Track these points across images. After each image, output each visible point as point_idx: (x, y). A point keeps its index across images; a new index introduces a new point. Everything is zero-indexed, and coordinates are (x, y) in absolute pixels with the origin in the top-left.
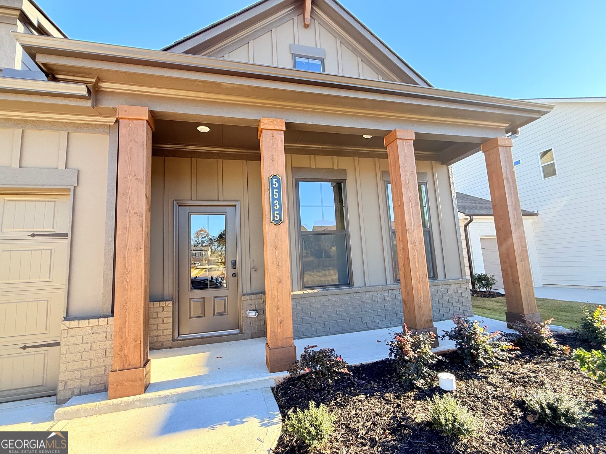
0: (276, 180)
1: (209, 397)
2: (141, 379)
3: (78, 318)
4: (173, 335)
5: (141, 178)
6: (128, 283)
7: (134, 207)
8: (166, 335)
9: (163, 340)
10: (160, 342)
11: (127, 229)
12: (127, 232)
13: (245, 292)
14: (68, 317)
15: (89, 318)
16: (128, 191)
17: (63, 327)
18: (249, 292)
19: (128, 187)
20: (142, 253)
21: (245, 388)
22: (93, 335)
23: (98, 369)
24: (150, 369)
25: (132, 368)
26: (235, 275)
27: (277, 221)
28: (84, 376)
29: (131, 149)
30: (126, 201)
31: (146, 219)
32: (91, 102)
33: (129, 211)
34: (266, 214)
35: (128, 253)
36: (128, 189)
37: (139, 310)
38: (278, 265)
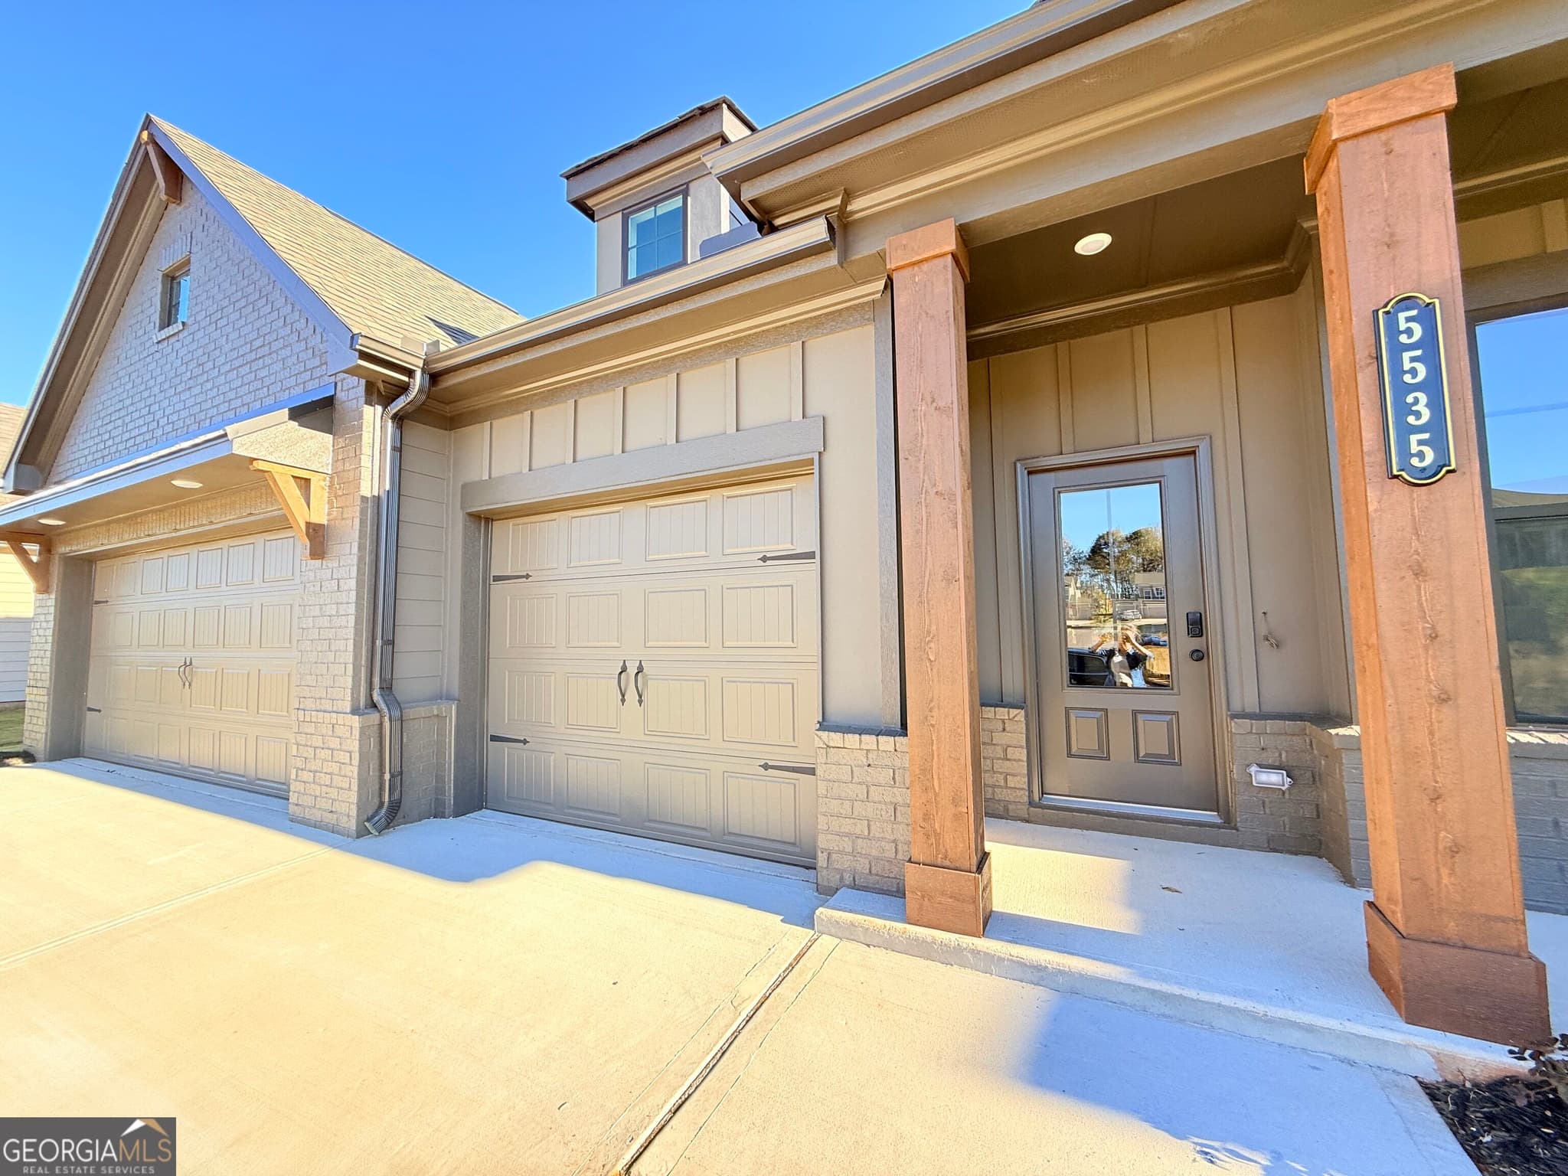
0: (1414, 313)
1: (1164, 1015)
2: (974, 901)
3: (841, 727)
4: (1031, 792)
5: (946, 404)
6: (933, 663)
7: (935, 480)
8: (1012, 788)
9: (1007, 799)
10: (999, 800)
11: (924, 535)
12: (924, 542)
13: (1237, 706)
14: (825, 723)
15: (861, 731)
16: (921, 442)
17: (818, 743)
18: (1252, 706)
19: (920, 432)
20: (959, 592)
21: (1294, 1037)
22: (869, 769)
23: (883, 844)
24: (990, 877)
25: (952, 866)
26: (1198, 656)
27: (1423, 469)
28: (860, 850)
29: (921, 338)
30: (916, 467)
31: (964, 508)
32: (837, 254)
33: (924, 491)
34: (1365, 449)
35: (927, 592)
36: (919, 438)
37: (959, 730)
38: (1434, 637)
